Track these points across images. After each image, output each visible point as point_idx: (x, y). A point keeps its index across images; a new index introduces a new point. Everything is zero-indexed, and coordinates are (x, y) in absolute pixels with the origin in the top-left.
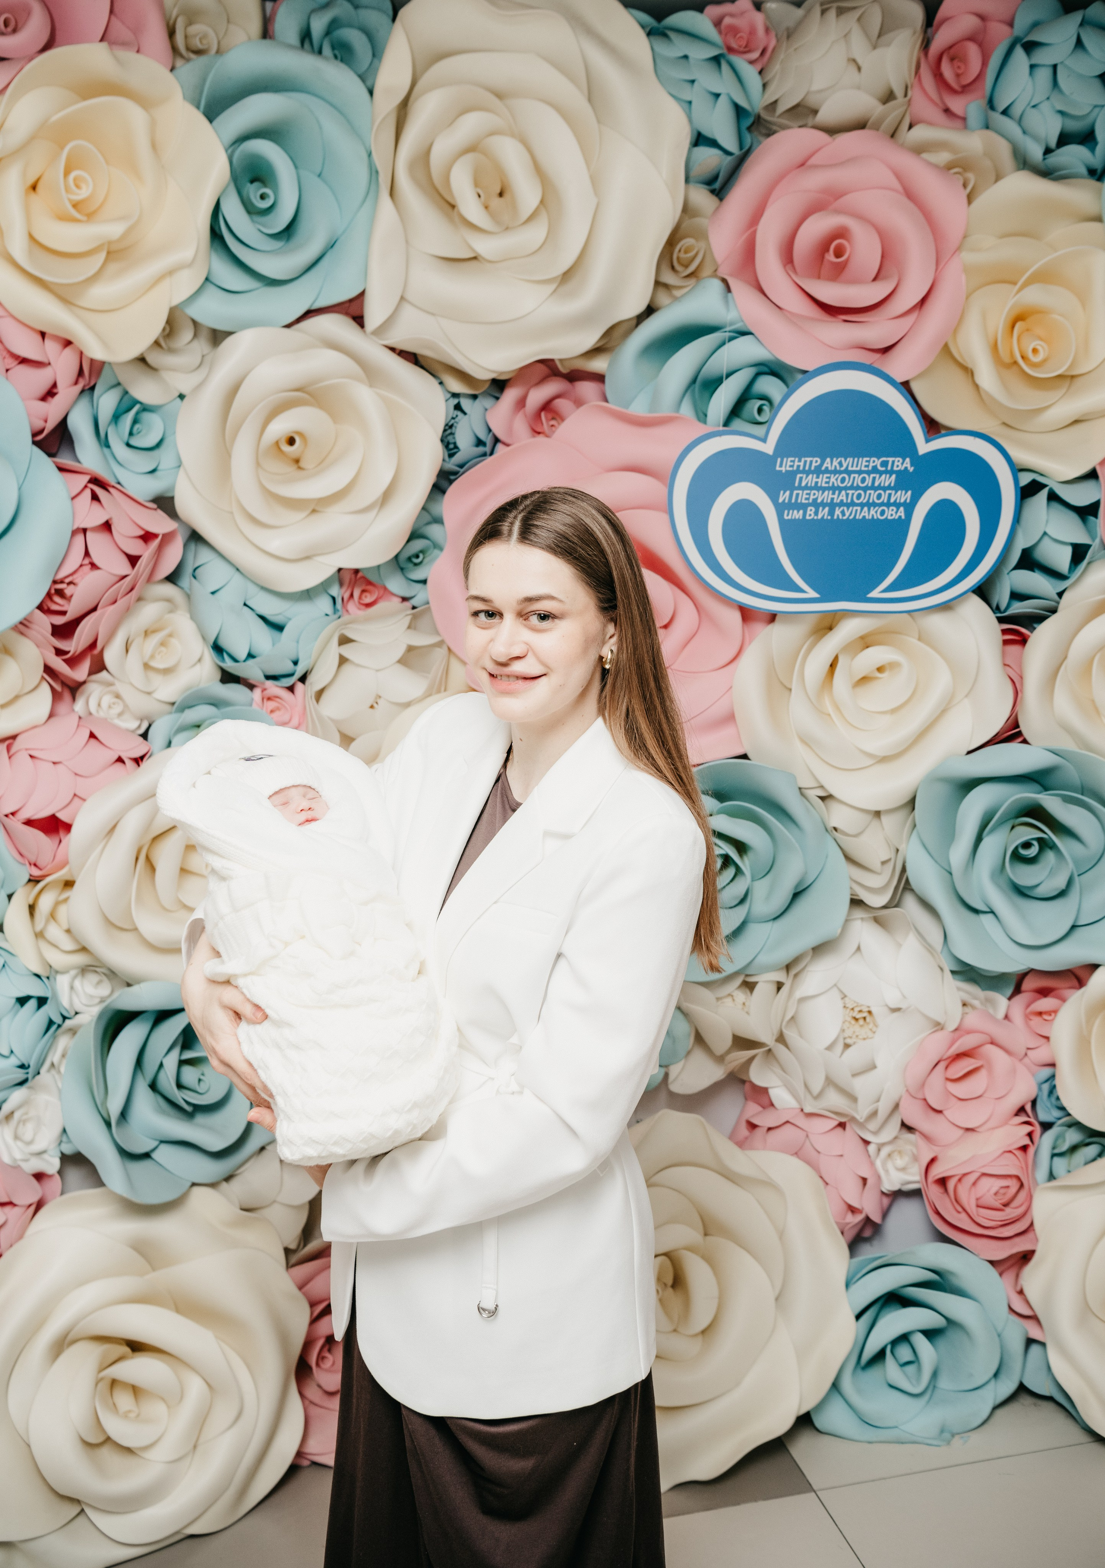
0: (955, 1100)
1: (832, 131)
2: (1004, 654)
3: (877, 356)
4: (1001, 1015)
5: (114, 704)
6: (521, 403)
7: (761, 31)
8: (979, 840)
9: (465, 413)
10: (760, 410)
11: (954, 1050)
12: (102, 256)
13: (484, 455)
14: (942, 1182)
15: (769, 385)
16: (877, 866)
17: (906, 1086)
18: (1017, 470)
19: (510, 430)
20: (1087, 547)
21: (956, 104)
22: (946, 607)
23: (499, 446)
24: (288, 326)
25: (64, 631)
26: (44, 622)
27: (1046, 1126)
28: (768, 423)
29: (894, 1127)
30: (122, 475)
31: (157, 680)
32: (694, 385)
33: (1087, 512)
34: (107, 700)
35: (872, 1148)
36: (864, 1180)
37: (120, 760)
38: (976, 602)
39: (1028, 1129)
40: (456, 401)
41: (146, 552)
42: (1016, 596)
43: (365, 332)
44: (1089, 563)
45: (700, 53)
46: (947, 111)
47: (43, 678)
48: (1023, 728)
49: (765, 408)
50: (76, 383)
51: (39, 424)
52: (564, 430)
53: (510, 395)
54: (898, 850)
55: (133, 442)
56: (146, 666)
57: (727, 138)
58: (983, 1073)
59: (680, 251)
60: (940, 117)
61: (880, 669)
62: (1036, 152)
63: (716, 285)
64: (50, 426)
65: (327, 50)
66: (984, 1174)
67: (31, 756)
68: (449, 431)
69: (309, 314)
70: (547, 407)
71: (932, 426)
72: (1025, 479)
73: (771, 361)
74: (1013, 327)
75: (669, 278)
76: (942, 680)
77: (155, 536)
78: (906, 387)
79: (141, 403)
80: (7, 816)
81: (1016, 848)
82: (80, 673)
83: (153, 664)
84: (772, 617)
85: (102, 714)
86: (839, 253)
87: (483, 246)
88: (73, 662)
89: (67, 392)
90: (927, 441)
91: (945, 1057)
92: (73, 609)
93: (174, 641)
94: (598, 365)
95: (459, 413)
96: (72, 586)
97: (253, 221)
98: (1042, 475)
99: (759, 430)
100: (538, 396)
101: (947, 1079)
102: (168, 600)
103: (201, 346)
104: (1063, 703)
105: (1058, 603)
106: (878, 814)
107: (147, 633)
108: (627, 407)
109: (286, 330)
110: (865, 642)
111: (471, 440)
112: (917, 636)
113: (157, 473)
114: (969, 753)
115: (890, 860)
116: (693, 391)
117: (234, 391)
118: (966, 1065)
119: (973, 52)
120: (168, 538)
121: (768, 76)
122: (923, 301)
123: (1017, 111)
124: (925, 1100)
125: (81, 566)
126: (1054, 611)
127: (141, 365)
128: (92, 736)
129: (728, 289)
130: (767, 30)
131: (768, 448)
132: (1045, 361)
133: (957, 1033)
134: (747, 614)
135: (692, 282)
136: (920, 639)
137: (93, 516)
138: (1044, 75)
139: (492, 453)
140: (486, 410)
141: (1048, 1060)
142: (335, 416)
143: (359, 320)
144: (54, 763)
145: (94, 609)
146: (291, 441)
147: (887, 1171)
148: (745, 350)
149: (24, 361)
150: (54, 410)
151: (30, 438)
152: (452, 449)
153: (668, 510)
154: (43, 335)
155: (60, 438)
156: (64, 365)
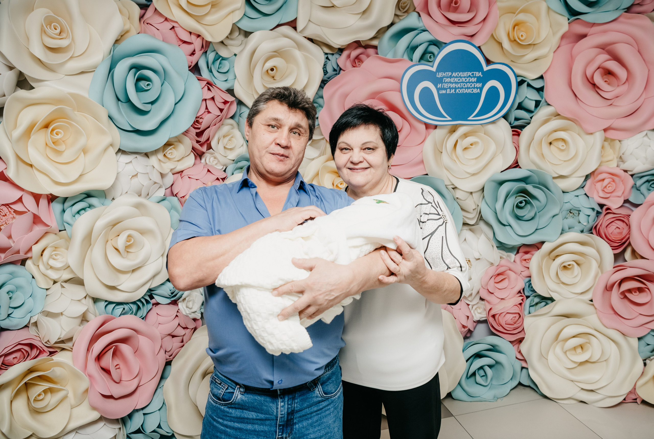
0: (498, 289)
2: (513, 139)
3: (469, 38)
4: (512, 261)
5: (214, 161)
6: (349, 56)
8: (505, 201)
9: (330, 60)
10: (430, 57)
11: (497, 272)
12: (210, 6)
13: (336, 74)
14: (494, 316)
15: (433, 49)
16: (471, 211)
17: (481, 285)
18: (517, 76)
19: (345, 66)
20: (540, 101)
22: (493, 122)
23: (341, 71)
24: (271, 30)
25: (199, 134)
26: (194, 132)
27: (528, 297)
28: (433, 62)
29: (477, 299)
30: (216, 81)
31: (228, 152)
32: (408, 49)
33: (540, 89)
34: (212, 159)
35: (470, 307)
36: (468, 317)
37: (218, 179)
38: (503, 120)
39: (522, 298)
40: (327, 56)
41: (226, 107)
42: (517, 119)
43: (297, 32)
44: (541, 107)
47: (192, 151)
48: (520, 163)
49: (432, 56)
50: (201, 50)
51: (190, 64)
52: (363, 65)
53: (345, 53)
54: (478, 206)
55: (219, 71)
56: (224, 147)
58: (507, 280)
59: (402, 4)
61: (471, 145)
63: (415, 14)
64: (193, 64)
66: (508, 313)
67: (189, 177)
68: (324, 66)
69: (279, 25)
70: (357, 57)
71: (488, 62)
72: (519, 79)
73: (434, 40)
74: (514, 28)
75: (399, 13)
76: (493, 147)
77: (228, 102)
79: (222, 57)
80: (181, 198)
81: (517, 204)
82: (204, 149)
83: (227, 147)
84: (436, 127)
85: (210, 164)
86: (456, 3)
87: (336, 2)
88: (201, 145)
89: (198, 53)
90: (487, 66)
91: (494, 275)
92: (202, 127)
93: (233, 139)
94: (375, 43)
95: (327, 60)
96: (201, 119)
98: (525, 78)
99: (431, 64)
100: (354, 53)
101: (495, 283)
102: (232, 125)
103: (241, 37)
104: (533, 154)
105: (531, 121)
106: (471, 193)
107: (224, 137)
108: (386, 56)
109: (271, 31)
110: (466, 135)
111: (332, 69)
112: (484, 133)
113: (227, 81)
114: (502, 172)
115: (476, 208)
116: (408, 51)
117: (253, 53)
118: (501, 277)
120: (232, 102)
122: (485, 19)
124: (488, 289)
125: (205, 112)
126: (529, 124)
127: (222, 44)
128: (209, 171)
129: (420, 16)
131: (434, 69)
132: (525, 39)
133: (498, 267)
134: (427, 126)
135: (406, 14)
136: (485, 134)
137: (209, 95)
139: (339, 74)
140: (337, 59)
141: (528, 275)
142: (287, 61)
143: (295, 28)
144: (196, 180)
145: (209, 127)
146: (272, 70)
147: (475, 314)
148: (425, 36)
149: (185, 42)
150: (194, 59)
151: (187, 69)
152: (325, 72)
153: (401, 91)
154: (190, 33)
155: (195, 69)
156: (197, 43)
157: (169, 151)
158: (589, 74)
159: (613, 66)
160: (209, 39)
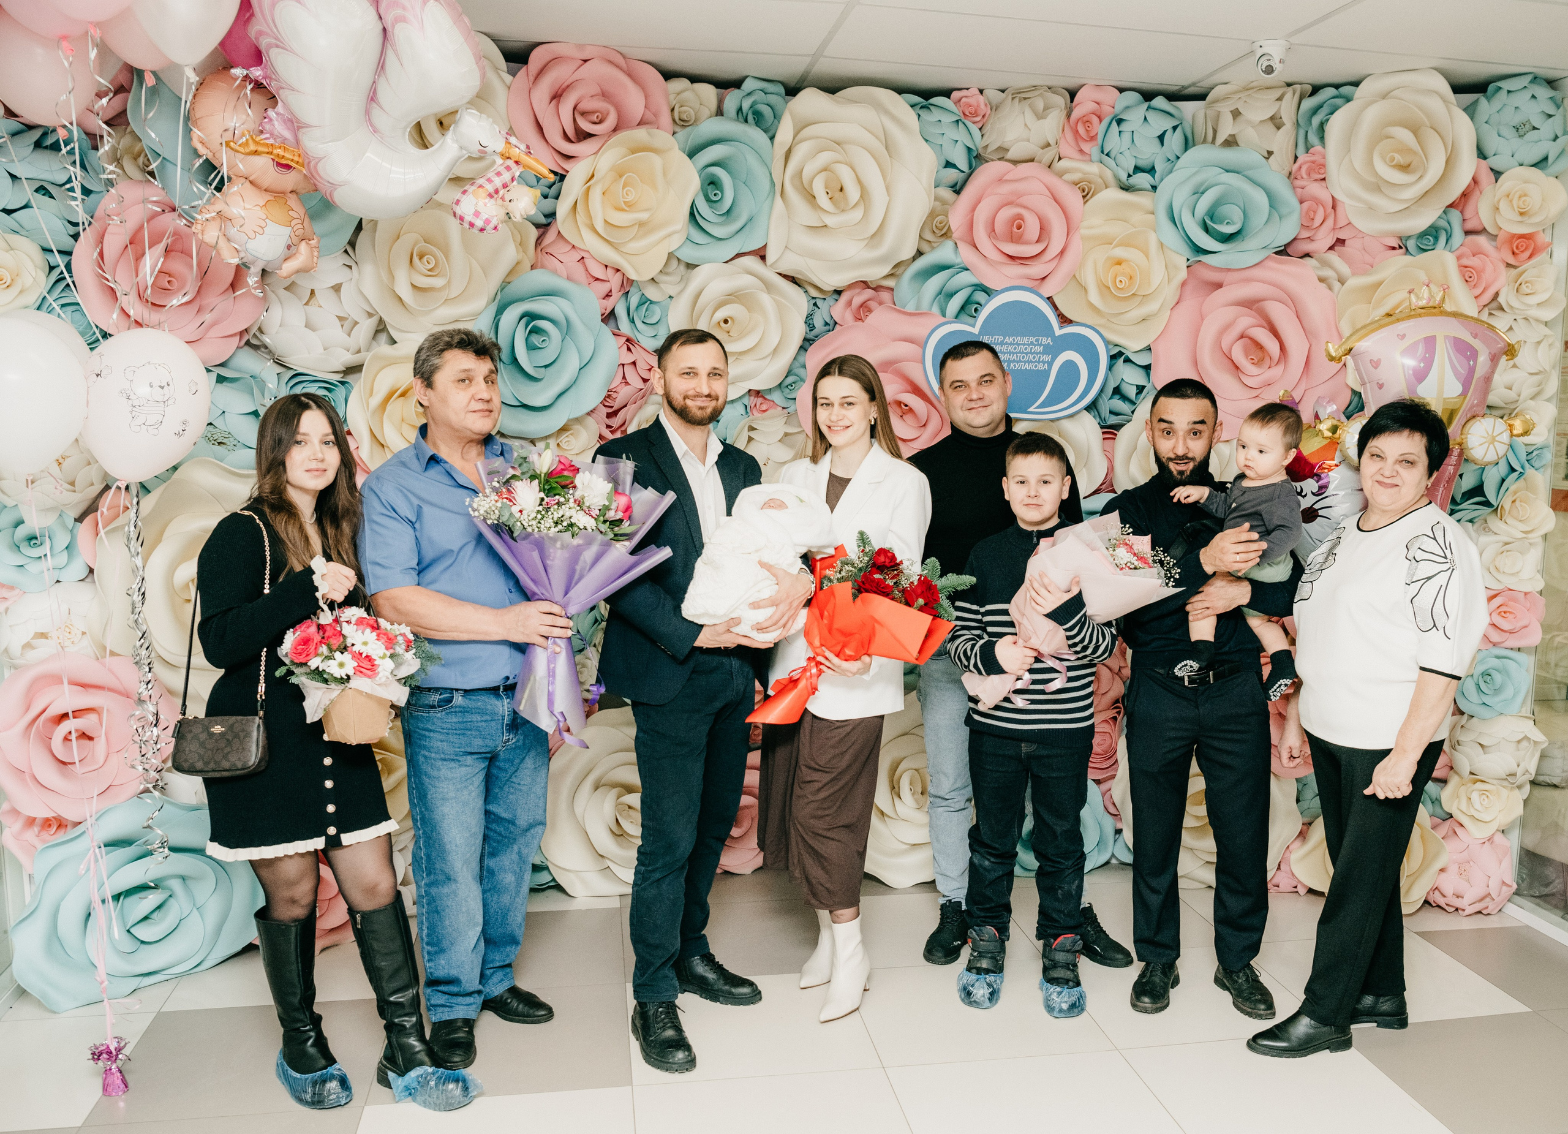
1: (1015, 162)
2: (1103, 444)
3: (1035, 283)
6: (849, 303)
7: (982, 106)
9: (819, 308)
10: (974, 309)
12: (636, 228)
13: (828, 331)
15: (980, 296)
18: (1109, 345)
19: (843, 318)
20: (1144, 387)
21: (1086, 147)
22: (1071, 416)
23: (837, 326)
24: (726, 262)
25: (611, 416)
26: (602, 411)
28: (976, 319)
30: (640, 337)
32: (940, 295)
33: (1147, 368)
38: (1087, 415)
42: (1113, 413)
43: (766, 265)
44: (1145, 395)
45: (948, 119)
46: (1081, 151)
49: (977, 308)
50: (620, 291)
51: (604, 311)
52: (872, 318)
53: (844, 297)
55: (646, 321)
57: (963, 164)
59: (936, 222)
60: (1078, 156)
62: (1123, 176)
63: (951, 244)
64: (607, 312)
65: (750, 118)
68: (810, 317)
69: (739, 255)
70: (862, 305)
71: (1065, 320)
72: (1115, 351)
73: (980, 284)
74: (1111, 269)
75: (928, 236)
78: (1050, 299)
79: (651, 300)
86: (1019, 227)
87: (829, 220)
89: (616, 294)
90: (1061, 329)
92: (616, 406)
94: (890, 283)
95: (814, 308)
96: (616, 393)
97: (711, 207)
98: (1123, 348)
99: (972, 321)
100: (857, 301)
103: (681, 272)
104: (1135, 470)
105: (1131, 417)
108: (904, 306)
109: (726, 264)
111: (823, 323)
116: (939, 298)
117: (698, 296)
119: (1095, 119)
121: (984, 130)
122: (1062, 252)
123: (1112, 155)
125: (621, 383)
126: (1128, 421)
127: (652, 281)
129: (958, 246)
130: (986, 105)
131: (976, 330)
132: (1125, 287)
135: (941, 240)
137: (628, 358)
138: (1127, 136)
139: (832, 330)
140: (830, 306)
142: (749, 309)
143: (763, 258)
145: (625, 406)
146: (727, 320)
148: (965, 278)
149: (597, 279)
150: (609, 304)
151: (600, 318)
152: (811, 327)
153: (923, 362)
154: (606, 266)
155: (609, 317)
156: (615, 281)
157: (564, 438)
158: (1225, 345)
159: (1263, 336)
160: (633, 276)
